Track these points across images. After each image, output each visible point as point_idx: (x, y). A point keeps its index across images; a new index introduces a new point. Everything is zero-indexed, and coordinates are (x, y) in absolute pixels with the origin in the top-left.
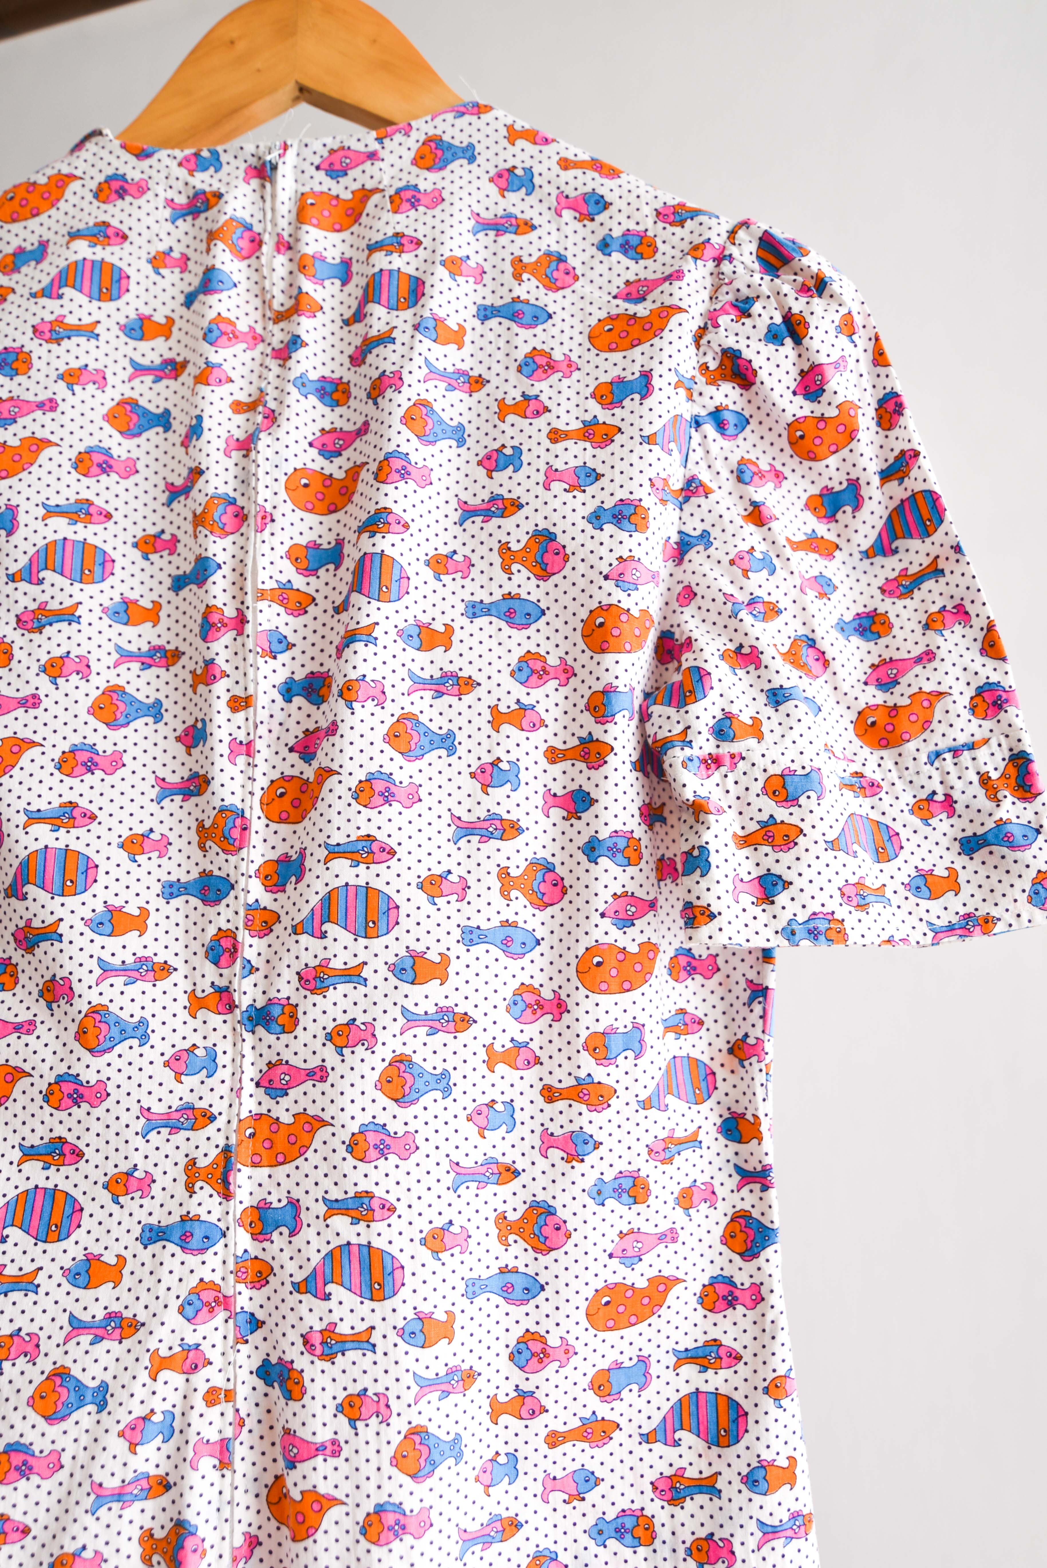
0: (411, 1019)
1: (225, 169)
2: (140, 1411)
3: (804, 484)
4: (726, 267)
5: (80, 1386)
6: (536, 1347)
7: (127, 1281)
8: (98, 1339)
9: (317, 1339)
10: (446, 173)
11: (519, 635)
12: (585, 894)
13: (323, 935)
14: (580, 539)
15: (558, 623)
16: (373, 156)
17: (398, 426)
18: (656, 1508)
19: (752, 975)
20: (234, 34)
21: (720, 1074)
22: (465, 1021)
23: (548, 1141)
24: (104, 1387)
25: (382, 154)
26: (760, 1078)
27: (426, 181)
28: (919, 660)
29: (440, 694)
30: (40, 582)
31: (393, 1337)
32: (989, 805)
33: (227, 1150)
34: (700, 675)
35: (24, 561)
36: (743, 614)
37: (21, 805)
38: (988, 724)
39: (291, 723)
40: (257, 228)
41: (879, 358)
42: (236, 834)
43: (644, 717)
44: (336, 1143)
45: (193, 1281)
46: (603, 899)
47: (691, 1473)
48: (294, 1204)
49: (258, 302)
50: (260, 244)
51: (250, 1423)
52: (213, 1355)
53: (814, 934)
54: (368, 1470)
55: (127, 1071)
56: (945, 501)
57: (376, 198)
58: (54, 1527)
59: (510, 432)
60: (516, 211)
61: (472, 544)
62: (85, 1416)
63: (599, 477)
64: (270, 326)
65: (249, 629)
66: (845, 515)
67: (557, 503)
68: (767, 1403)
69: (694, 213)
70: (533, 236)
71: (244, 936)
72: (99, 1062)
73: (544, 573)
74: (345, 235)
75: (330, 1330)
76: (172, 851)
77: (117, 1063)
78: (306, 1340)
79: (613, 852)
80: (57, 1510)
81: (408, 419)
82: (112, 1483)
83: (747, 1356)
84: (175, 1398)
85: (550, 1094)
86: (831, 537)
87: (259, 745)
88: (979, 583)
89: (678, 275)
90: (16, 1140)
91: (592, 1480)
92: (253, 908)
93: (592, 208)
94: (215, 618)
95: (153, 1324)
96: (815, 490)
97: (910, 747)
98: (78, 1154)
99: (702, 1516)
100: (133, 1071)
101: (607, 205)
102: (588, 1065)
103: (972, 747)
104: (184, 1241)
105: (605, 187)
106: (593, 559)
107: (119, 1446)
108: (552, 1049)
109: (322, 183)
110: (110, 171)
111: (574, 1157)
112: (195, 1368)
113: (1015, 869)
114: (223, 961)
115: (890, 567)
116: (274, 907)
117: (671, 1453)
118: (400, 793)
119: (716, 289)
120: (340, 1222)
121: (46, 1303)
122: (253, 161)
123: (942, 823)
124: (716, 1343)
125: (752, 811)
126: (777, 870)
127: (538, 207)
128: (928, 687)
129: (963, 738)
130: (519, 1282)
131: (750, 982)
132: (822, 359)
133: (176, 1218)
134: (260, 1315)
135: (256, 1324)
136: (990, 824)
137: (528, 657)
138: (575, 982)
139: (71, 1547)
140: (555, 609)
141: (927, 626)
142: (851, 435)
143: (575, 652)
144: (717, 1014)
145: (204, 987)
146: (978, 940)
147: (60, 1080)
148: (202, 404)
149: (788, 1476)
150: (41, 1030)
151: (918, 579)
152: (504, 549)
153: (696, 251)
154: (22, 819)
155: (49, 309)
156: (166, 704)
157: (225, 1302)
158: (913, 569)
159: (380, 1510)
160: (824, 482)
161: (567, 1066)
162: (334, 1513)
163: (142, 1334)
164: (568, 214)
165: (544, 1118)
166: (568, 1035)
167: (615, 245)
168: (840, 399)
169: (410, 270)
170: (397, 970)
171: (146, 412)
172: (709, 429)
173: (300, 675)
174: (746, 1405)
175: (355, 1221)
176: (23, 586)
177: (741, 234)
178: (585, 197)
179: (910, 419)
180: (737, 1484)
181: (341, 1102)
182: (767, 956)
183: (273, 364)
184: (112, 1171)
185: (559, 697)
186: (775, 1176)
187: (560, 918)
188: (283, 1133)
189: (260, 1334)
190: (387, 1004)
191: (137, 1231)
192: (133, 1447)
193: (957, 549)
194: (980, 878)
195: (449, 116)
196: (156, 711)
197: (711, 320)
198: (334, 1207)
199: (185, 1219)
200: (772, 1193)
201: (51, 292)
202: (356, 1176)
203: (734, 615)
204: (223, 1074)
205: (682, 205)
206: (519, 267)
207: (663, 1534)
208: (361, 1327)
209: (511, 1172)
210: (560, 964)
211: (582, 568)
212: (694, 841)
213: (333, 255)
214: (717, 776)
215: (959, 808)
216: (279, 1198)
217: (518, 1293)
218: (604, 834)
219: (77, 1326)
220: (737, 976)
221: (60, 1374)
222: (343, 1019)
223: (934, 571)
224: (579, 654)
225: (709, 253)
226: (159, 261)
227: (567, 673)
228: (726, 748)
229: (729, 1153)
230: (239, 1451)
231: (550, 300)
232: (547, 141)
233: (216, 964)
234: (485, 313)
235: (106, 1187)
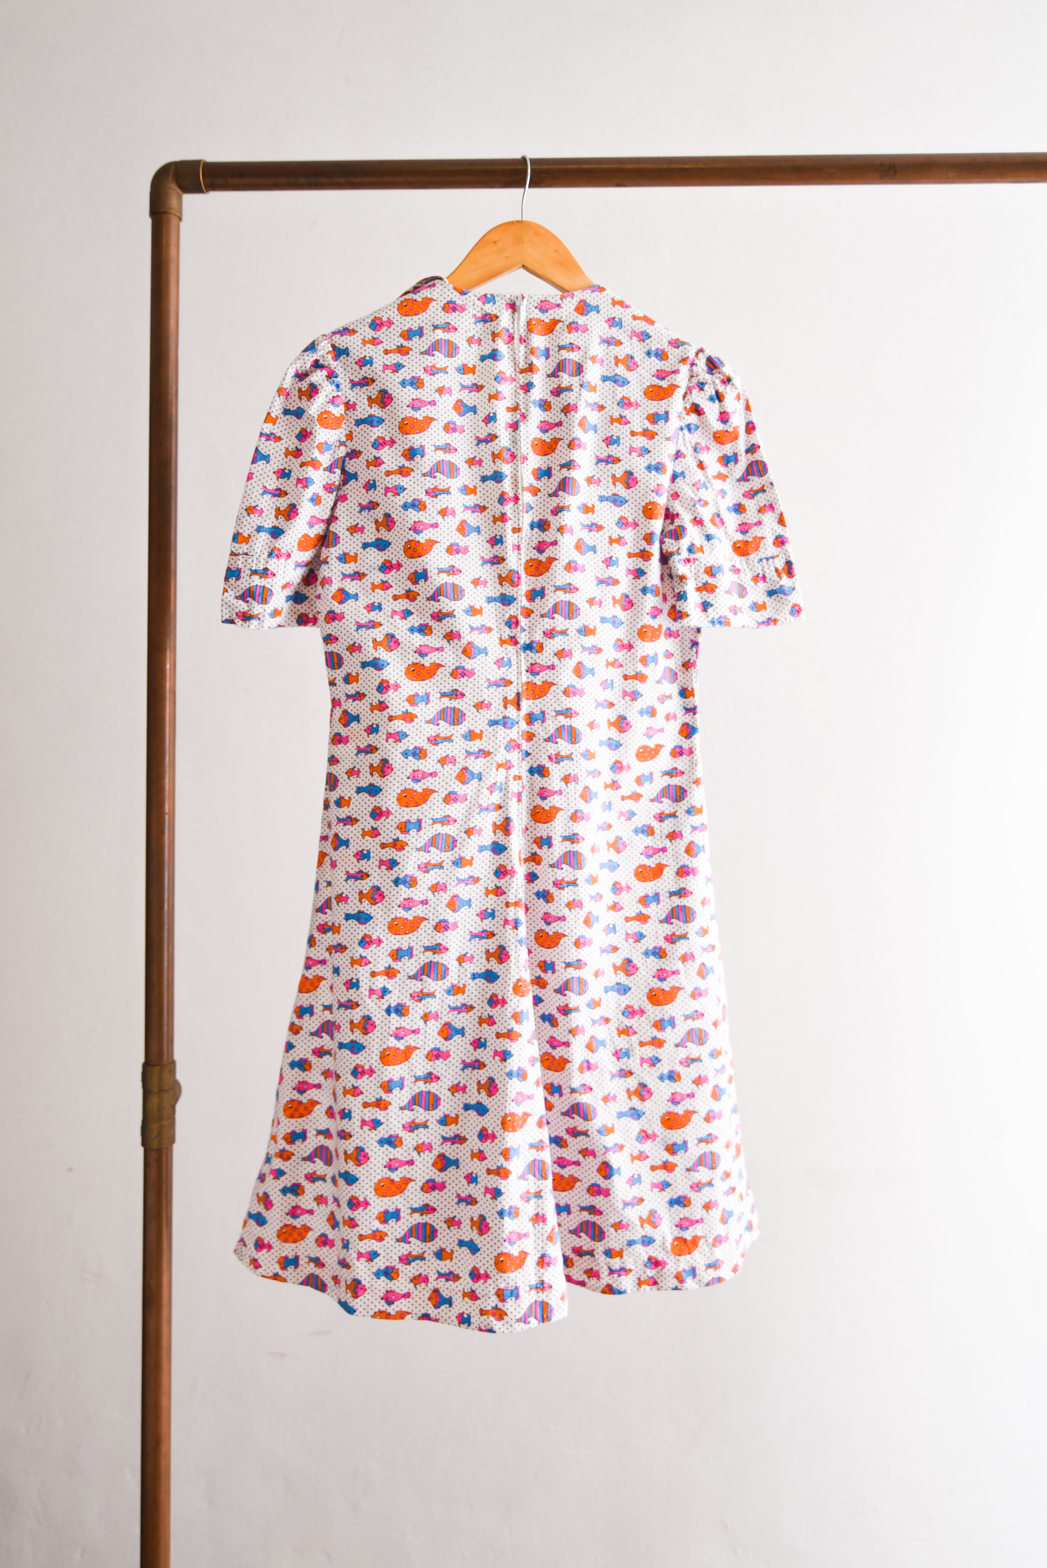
0: (584, 649)
1: (497, 303)
2: (493, 781)
3: (717, 452)
4: (694, 368)
5: (472, 773)
6: (619, 765)
7: (484, 738)
8: (477, 758)
9: (553, 757)
10: (588, 317)
11: (618, 509)
12: (641, 607)
13: (553, 618)
14: (643, 476)
15: (633, 506)
16: (559, 306)
17: (577, 427)
18: (655, 824)
19: (692, 638)
20: (496, 238)
21: (679, 674)
22: (599, 650)
23: (625, 694)
24: (480, 773)
25: (562, 305)
26: (694, 675)
27: (581, 320)
28: (756, 524)
29: (591, 531)
30: (435, 477)
31: (579, 756)
32: (777, 579)
33: (518, 694)
34: (683, 529)
35: (428, 469)
36: (697, 506)
37: (435, 566)
38: (779, 549)
39: (533, 539)
40: (511, 331)
41: (748, 408)
42: (516, 580)
43: (662, 542)
44: (558, 691)
45: (509, 739)
46: (648, 609)
47: (667, 812)
48: (543, 713)
49: (512, 364)
50: (513, 338)
51: (526, 788)
52: (515, 764)
53: (720, 623)
54: (572, 799)
55: (482, 665)
56: (768, 466)
57: (560, 325)
58: (465, 819)
59: (615, 430)
60: (615, 336)
61: (601, 473)
62: (475, 782)
63: (649, 452)
64: (518, 375)
65: (520, 502)
66: (731, 465)
67: (634, 461)
68: (694, 786)
69: (683, 343)
70: (622, 347)
71: (520, 618)
72: (472, 662)
73: (628, 487)
74: (546, 337)
75: (558, 754)
76: (488, 585)
77: (478, 663)
78: (550, 758)
79: (652, 591)
80: (466, 814)
81: (581, 424)
82: (485, 805)
83: (686, 772)
84: (503, 778)
85: (626, 677)
86: (725, 473)
87: (522, 546)
88: (778, 497)
89: (677, 371)
90: (438, 690)
91: (633, 814)
92: (523, 608)
93: (644, 337)
94: (506, 497)
95: (496, 752)
96: (721, 455)
97: (752, 556)
98: (463, 695)
99: (671, 825)
100: (483, 665)
101: (650, 337)
102: (640, 668)
103: (773, 558)
104: (505, 724)
105: (650, 329)
106: (648, 484)
107: (487, 792)
108: (627, 662)
109: (537, 314)
110: (449, 299)
111: (634, 699)
112: (509, 768)
113: (786, 602)
114: (513, 626)
115: (746, 486)
116: (531, 607)
117: (660, 805)
118: (579, 568)
119: (692, 377)
120: (561, 718)
121: (457, 746)
122: (509, 301)
123: (761, 584)
124: (676, 769)
125: (700, 579)
126: (708, 600)
127: (624, 335)
128: (759, 535)
129: (770, 555)
130: (614, 743)
131: (692, 641)
132: (729, 410)
133: (501, 717)
134: (529, 751)
135: (528, 754)
136: (778, 586)
137: (621, 518)
138: (637, 637)
139: (472, 826)
140: (632, 500)
141: (759, 511)
142: (736, 438)
143: (640, 517)
144: (678, 652)
145: (505, 636)
146: (772, 627)
147: (457, 668)
148: (495, 408)
149: (700, 811)
150: (446, 650)
151: (757, 492)
152: (614, 476)
153: (684, 360)
154: (437, 571)
155: (429, 361)
156: (482, 527)
157: (519, 746)
158: (755, 488)
159: (576, 812)
160: (725, 452)
161: (632, 668)
162: (560, 813)
163: (492, 756)
164: (635, 339)
165: (624, 686)
166: (633, 656)
167: (653, 354)
168: (734, 425)
169: (576, 359)
170: (579, 631)
171: (466, 406)
172: (686, 431)
173: (536, 520)
174: (686, 788)
175: (566, 717)
176: (428, 478)
177: (700, 355)
178: (642, 333)
179: (757, 431)
180: (684, 813)
181: (560, 677)
182: (699, 630)
183: (521, 392)
184: (476, 701)
185: (632, 534)
186: (698, 710)
187: (631, 615)
188: (537, 688)
189: (529, 757)
190: (576, 643)
191: (487, 722)
192: (491, 792)
193: (772, 484)
194: (773, 605)
195: (589, 291)
196: (478, 530)
197: (689, 389)
198: (559, 713)
199: (504, 717)
200: (697, 715)
201: (429, 352)
202: (566, 702)
203: (694, 506)
204: (514, 667)
205: (678, 340)
206: (617, 361)
207: (657, 831)
208: (569, 753)
209: (612, 705)
210: (631, 631)
211: (643, 487)
212: (681, 589)
213: (542, 347)
214: (688, 565)
215: (767, 579)
216: (536, 711)
217: (613, 747)
218: (649, 585)
219: (469, 754)
220: (686, 638)
221: (465, 769)
222: (560, 648)
223: (762, 490)
224: (641, 519)
225: (689, 362)
226: (470, 341)
227: (636, 525)
228: (692, 556)
229: (681, 702)
230: (524, 797)
231: (629, 375)
232: (627, 307)
233: (510, 627)
234: (605, 379)
235: (474, 706)
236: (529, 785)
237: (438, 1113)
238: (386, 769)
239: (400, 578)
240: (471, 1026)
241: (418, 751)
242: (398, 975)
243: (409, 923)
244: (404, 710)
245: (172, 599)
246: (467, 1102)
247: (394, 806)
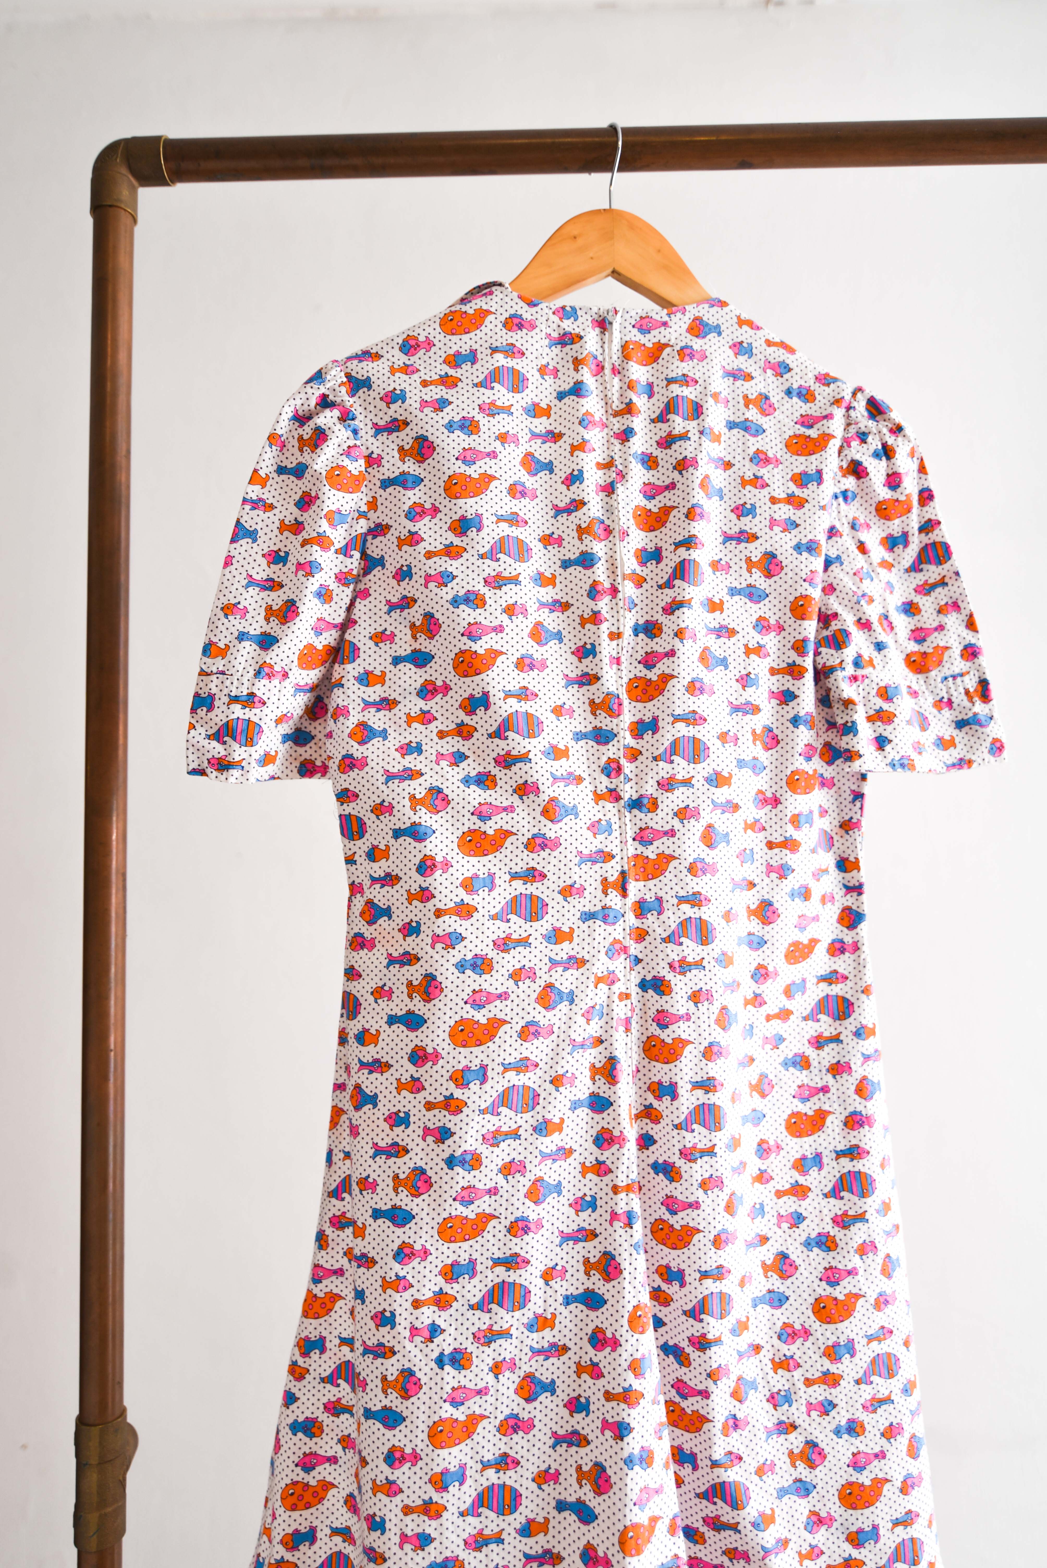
0: (716, 805)
1: (580, 320)
2: (591, 1004)
3: (879, 531)
4: (852, 412)
5: (560, 992)
6: (763, 971)
7: (576, 940)
8: (566, 969)
9: (677, 965)
10: (706, 340)
11: (755, 607)
12: (791, 744)
13: (672, 762)
14: (790, 558)
15: (776, 602)
16: (665, 324)
17: (697, 489)
18: (811, 1052)
19: (854, 787)
20: (575, 233)
21: (836, 838)
22: (736, 807)
23: (770, 869)
24: (572, 992)
25: (670, 324)
26: (859, 839)
27: (697, 344)
28: (936, 629)
29: (719, 636)
30: (498, 560)
31: (713, 963)
32: (969, 705)
33: (623, 873)
34: (847, 634)
35: (488, 547)
36: (863, 602)
37: (500, 687)
38: (969, 664)
39: (638, 648)
40: (600, 358)
41: (922, 469)
42: (616, 707)
43: (817, 653)
44: (682, 868)
45: (611, 939)
46: (800, 748)
47: (826, 1034)
48: (659, 899)
49: (603, 403)
50: (603, 368)
51: (637, 1010)
52: (620, 976)
53: (903, 766)
54: (704, 1026)
55: (570, 832)
56: (953, 549)
57: (668, 350)
58: (550, 1063)
59: (749, 495)
60: (743, 367)
61: (730, 556)
62: (564, 1006)
63: (797, 526)
64: (611, 418)
65: (620, 595)
66: (899, 550)
67: (777, 538)
68: (863, 997)
69: (835, 380)
70: (753, 383)
71: (623, 761)
72: (556, 827)
73: (769, 575)
74: (649, 368)
75: (683, 961)
76: (576, 715)
77: (565, 828)
78: (671, 966)
79: (806, 722)
80: (551, 1054)
81: (702, 486)
82: (579, 1040)
83: (851, 977)
84: (605, 998)
85: (770, 845)
86: (890, 560)
87: (623, 659)
88: (967, 592)
89: (829, 417)
90: (507, 869)
91: (782, 1039)
92: (627, 747)
93: (782, 370)
94: (600, 588)
95: (594, 960)
96: (884, 535)
97: (933, 673)
98: (543, 876)
99: (834, 1053)
100: (572, 832)
101: (790, 370)
102: (791, 831)
103: (962, 675)
104: (605, 919)
105: (790, 359)
106: (797, 570)
107: (582, 1021)
108: (772, 823)
109: (635, 335)
110: (512, 312)
111: (782, 877)
112: (613, 983)
113: (983, 737)
114: (613, 774)
115: (919, 579)
116: (638, 747)
117: (816, 1025)
118: (707, 689)
119: (849, 425)
120: (685, 907)
121: (536, 952)
122: (596, 317)
123: (946, 712)
124: (836, 972)
125: (871, 704)
126: (885, 734)
127: (755, 366)
128: (942, 644)
129: (957, 671)
130: (756, 940)
131: (853, 791)
132: (901, 470)
133: (598, 908)
134: (640, 956)
135: (638, 961)
136: (970, 715)
137: (760, 619)
138: (785, 788)
139: (561, 1072)
140: (774, 594)
141: (940, 612)
142: (909, 510)
143: (786, 618)
144: (834, 807)
145: (602, 789)
146: (965, 772)
147: (534, 837)
148: (581, 464)
149: (872, 1032)
150: (518, 810)
151: (934, 586)
152: (748, 560)
153: (837, 402)
154: (502, 695)
155: (486, 395)
156: (564, 633)
157: (625, 949)
158: (931, 581)
159: (711, 1045)
160: (890, 531)
161: (780, 831)
162: (689, 1048)
163: (588, 965)
164: (770, 372)
165: (768, 857)
166: (780, 815)
167: (794, 393)
168: (907, 492)
169: (692, 397)
170: (708, 780)
171: (539, 461)
172: (841, 500)
173: (641, 621)
174: (852, 1000)
175: (693, 906)
176: (488, 562)
177: (859, 395)
178: (779, 364)
179: (935, 502)
180: (851, 1036)
181: (684, 847)
182: (864, 777)
183: (616, 442)
184: (562, 885)
185: (775, 641)
186: (866, 888)
187: (776, 756)
188: (651, 864)
189: (640, 966)
190: (704, 798)
191: (578, 915)
192: (588, 1020)
193: (957, 574)
194: (965, 741)
195: (706, 306)
196: (559, 637)
197: (847, 442)
198: (682, 900)
199: (604, 908)
200: (864, 897)
201: (486, 384)
202: (692, 884)
203: (858, 602)
204: (616, 834)
205: (827, 374)
206: (747, 402)
207: (814, 1063)
208: (698, 958)
209: (752, 885)
210: (777, 779)
211: (790, 574)
212: (848, 718)
213: (643, 381)
214: (855, 685)
215: (955, 705)
216: (649, 897)
217: (755, 945)
218: (802, 714)
219: (554, 963)
220: (845, 788)
221: (549, 986)
222: (682, 805)
223: (942, 583)
224: (788, 620)
225: (844, 404)
226: (543, 370)
227: (780, 628)
228: (860, 672)
229: (840, 878)
230: (634, 1024)
231: (763, 421)
232: (758, 328)
233: (609, 776)
234: (731, 425)
235: (560, 893)
236: (639, 1006)
237: (517, 1519)
238: (432, 989)
239: (448, 706)
240: (564, 1377)
241: (479, 962)
242: (455, 1304)
243: (470, 1224)
244: (458, 900)
245: (121, 741)
246: (562, 1497)
247: (445, 1045)
